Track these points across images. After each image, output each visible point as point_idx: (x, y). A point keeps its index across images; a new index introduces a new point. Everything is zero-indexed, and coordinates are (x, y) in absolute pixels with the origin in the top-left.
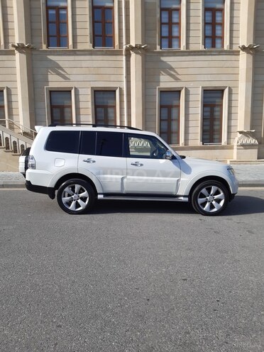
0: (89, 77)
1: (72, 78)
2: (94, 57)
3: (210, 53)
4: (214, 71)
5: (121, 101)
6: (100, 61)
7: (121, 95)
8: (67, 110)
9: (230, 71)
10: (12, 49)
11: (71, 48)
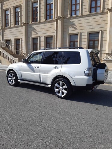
0: (44, 32)
1: (39, 33)
2: (46, 24)
3: (92, 15)
4: (94, 23)
5: (54, 41)
6: (48, 25)
7: (54, 38)
9: (102, 22)
10: (22, 25)
11: (38, 22)
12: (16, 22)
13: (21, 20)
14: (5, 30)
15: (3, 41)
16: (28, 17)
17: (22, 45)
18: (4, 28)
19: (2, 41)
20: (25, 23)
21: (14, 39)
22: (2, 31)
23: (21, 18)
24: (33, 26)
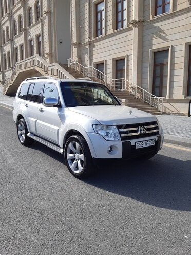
1: (170, 38)
8: (165, 67)
10: (131, 25)
11: (171, 12)
12: (118, 23)
13: (129, 17)
14: (96, 44)
15: (90, 65)
16: (144, 6)
17: (128, 70)
18: (93, 39)
19: (88, 65)
20: (139, 21)
21: (113, 59)
22: (90, 47)
23: (129, 13)
24: (156, 25)
